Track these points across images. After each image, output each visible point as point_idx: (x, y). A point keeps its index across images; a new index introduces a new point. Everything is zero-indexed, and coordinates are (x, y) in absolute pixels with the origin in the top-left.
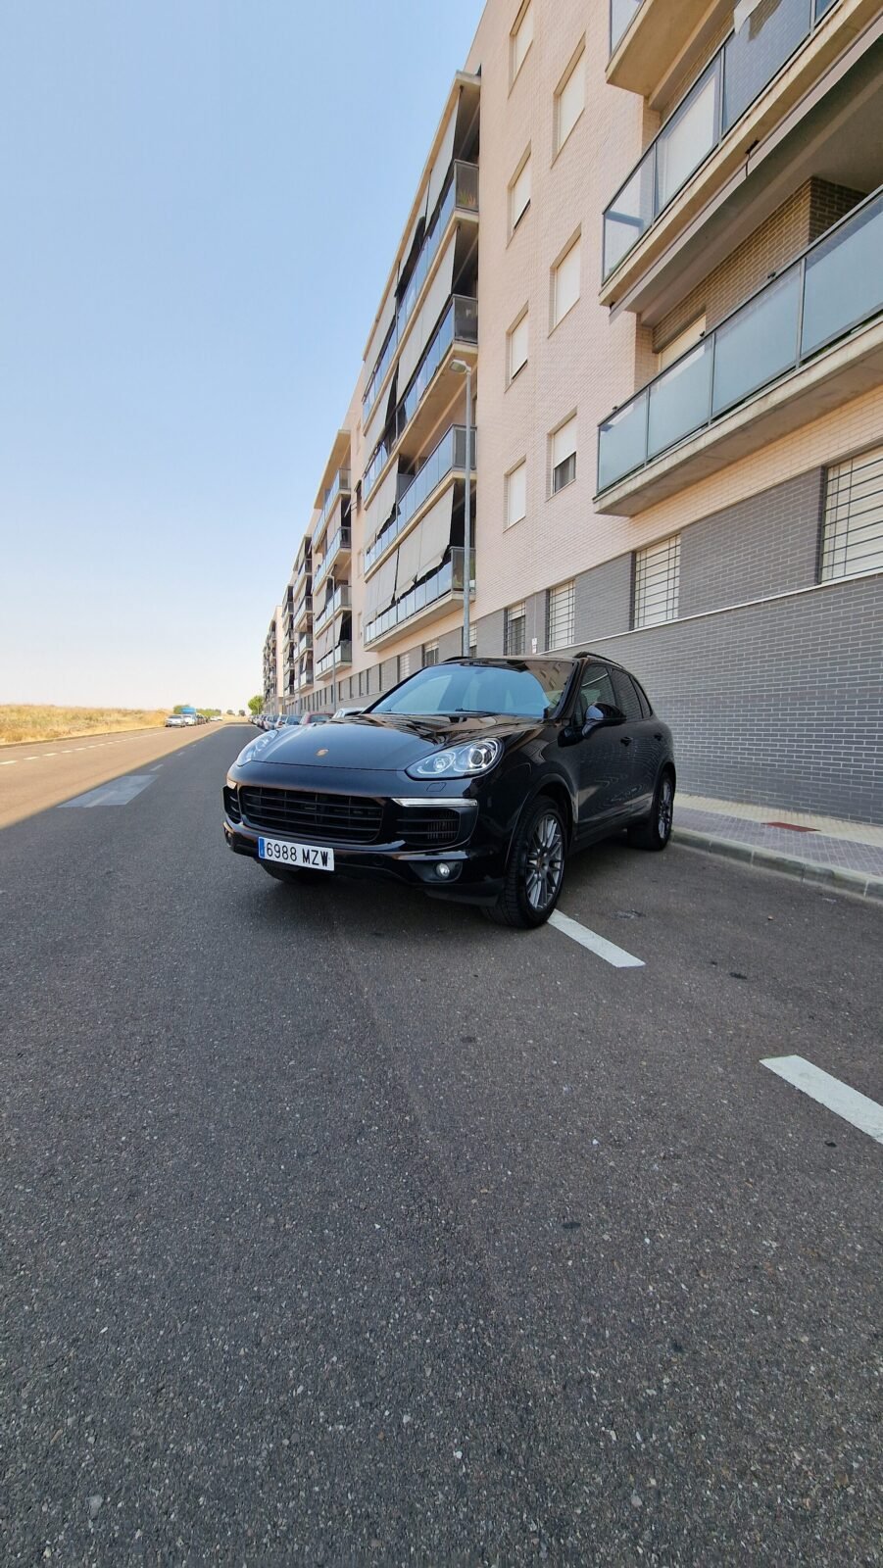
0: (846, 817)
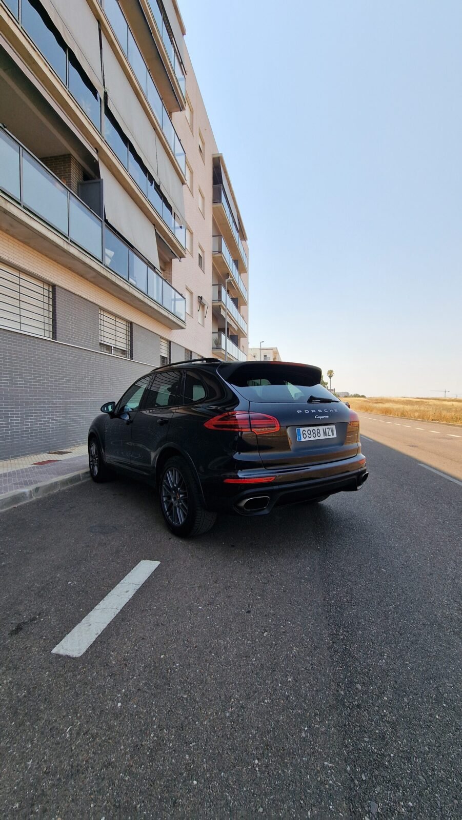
0: (9, 458)
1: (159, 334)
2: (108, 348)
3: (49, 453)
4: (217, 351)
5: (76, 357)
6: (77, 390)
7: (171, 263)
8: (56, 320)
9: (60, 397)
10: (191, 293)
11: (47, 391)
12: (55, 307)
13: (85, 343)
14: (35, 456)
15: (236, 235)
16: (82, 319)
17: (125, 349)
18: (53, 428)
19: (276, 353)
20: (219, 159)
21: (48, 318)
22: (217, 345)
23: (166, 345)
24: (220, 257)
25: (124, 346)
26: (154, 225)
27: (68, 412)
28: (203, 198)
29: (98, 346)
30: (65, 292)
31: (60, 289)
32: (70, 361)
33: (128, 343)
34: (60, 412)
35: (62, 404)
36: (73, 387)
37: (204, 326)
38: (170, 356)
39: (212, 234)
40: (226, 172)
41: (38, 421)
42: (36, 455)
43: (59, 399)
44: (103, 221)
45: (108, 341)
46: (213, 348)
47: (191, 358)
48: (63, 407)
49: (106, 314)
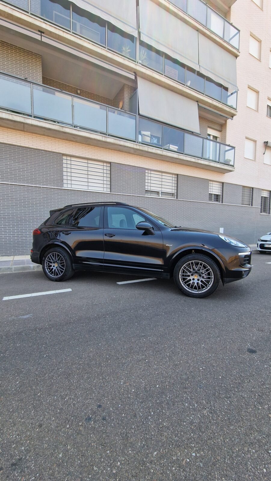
1: (209, 179)
2: (156, 193)
8: (111, 181)
10: (255, 141)
12: (111, 174)
13: (133, 192)
16: (131, 178)
17: (172, 193)
21: (106, 181)
23: (219, 186)
25: (171, 190)
26: (196, 102)
29: (144, 193)
31: (116, 164)
33: (175, 188)
38: (223, 194)
44: (137, 115)
45: (155, 189)
49: (152, 172)
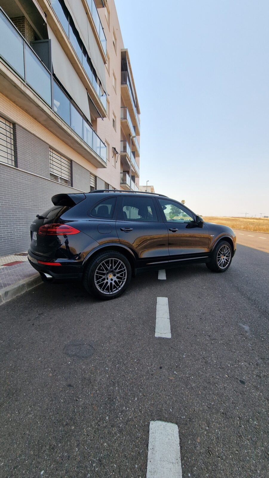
1: (90, 171)
2: (56, 177)
3: (16, 255)
4: (123, 185)
5: (33, 182)
6: (34, 207)
7: (96, 121)
8: (17, 152)
9: (22, 212)
10: (108, 145)
11: (12, 207)
12: (16, 141)
13: (39, 172)
14: (5, 258)
15: (135, 109)
16: (37, 153)
17: (68, 180)
18: (18, 236)
19: (152, 189)
20: (125, 53)
21: (10, 150)
22: (123, 181)
23: (93, 179)
24: (126, 122)
25: (67, 177)
26: (87, 89)
27: (28, 223)
28: (115, 79)
29: (49, 176)
30: (23, 130)
31: (19, 127)
32: (28, 185)
33: (69, 174)
34: (23, 224)
35: (24, 218)
36: (32, 205)
37: (115, 168)
38: (96, 186)
39: (120, 106)
40: (129, 63)
41: (6, 231)
42: (5, 256)
43: (21, 214)
44: (52, 74)
45: (56, 173)
46: (121, 183)
47: (108, 189)
48: (24, 220)
49: (54, 152)
